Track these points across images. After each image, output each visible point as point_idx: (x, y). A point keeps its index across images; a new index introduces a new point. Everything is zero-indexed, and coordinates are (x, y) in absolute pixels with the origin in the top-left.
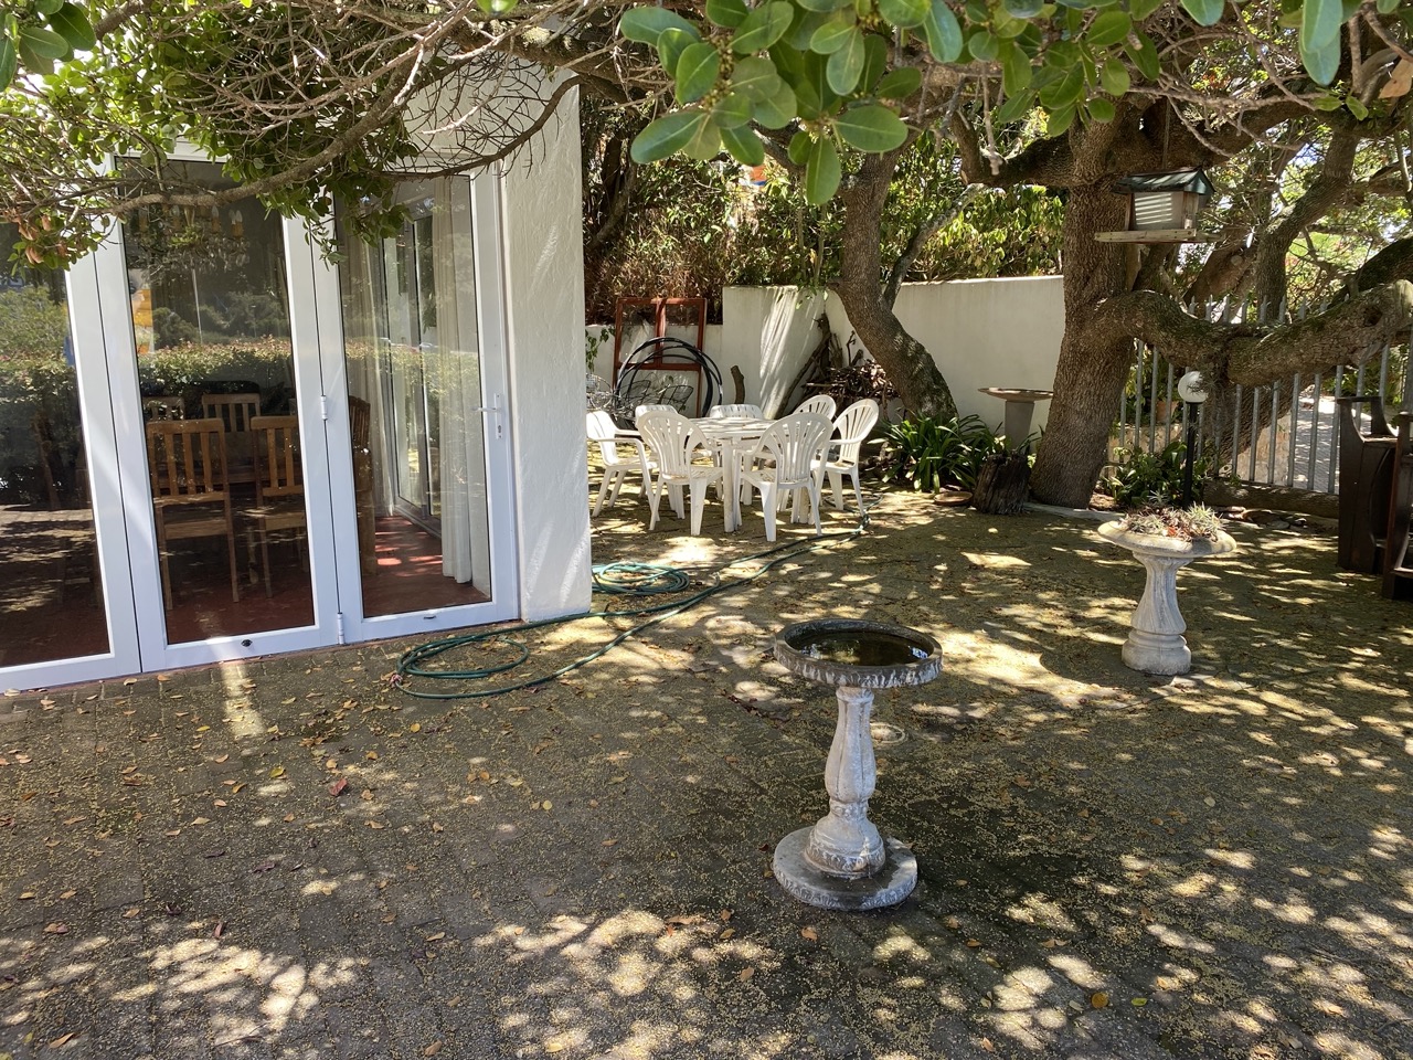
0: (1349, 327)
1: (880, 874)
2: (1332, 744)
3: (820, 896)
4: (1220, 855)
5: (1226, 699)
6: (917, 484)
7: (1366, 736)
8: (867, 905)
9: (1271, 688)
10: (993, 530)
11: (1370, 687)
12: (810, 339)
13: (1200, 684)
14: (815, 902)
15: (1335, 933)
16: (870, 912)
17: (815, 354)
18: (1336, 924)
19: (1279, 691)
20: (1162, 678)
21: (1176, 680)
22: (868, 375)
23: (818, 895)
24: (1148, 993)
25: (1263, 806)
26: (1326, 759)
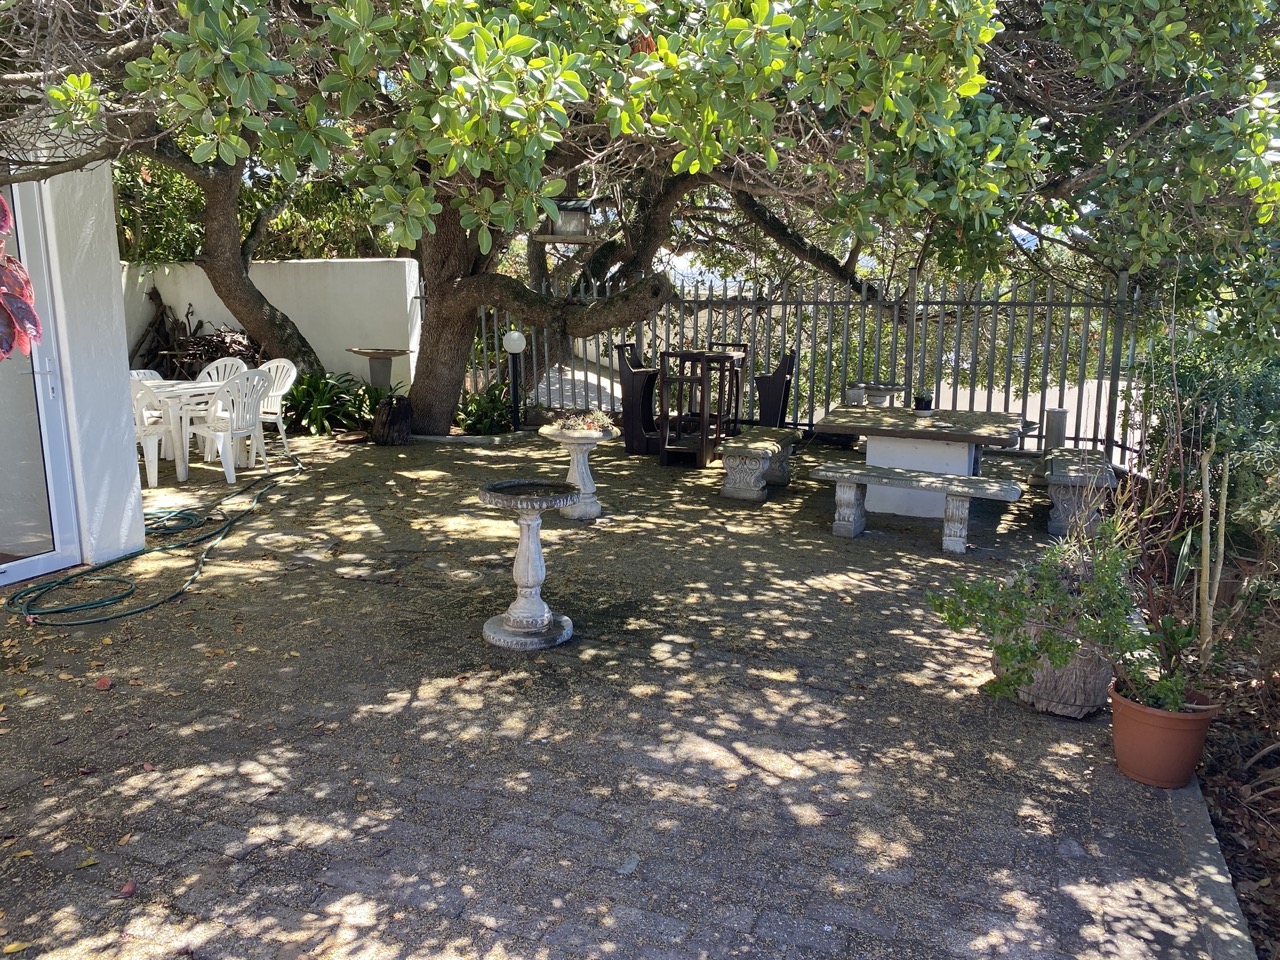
0: (643, 298)
1: (556, 625)
2: (696, 533)
3: (532, 644)
4: (692, 585)
5: (631, 524)
6: (313, 429)
7: (707, 528)
8: (559, 641)
9: (647, 515)
10: (401, 456)
11: (691, 507)
12: (144, 310)
13: (612, 520)
14: (530, 648)
15: (760, 601)
16: (561, 645)
17: (151, 325)
18: (758, 598)
19: (653, 516)
20: (592, 521)
21: (598, 521)
22: (223, 342)
23: (532, 643)
24: (712, 638)
25: (692, 562)
26: (699, 540)
